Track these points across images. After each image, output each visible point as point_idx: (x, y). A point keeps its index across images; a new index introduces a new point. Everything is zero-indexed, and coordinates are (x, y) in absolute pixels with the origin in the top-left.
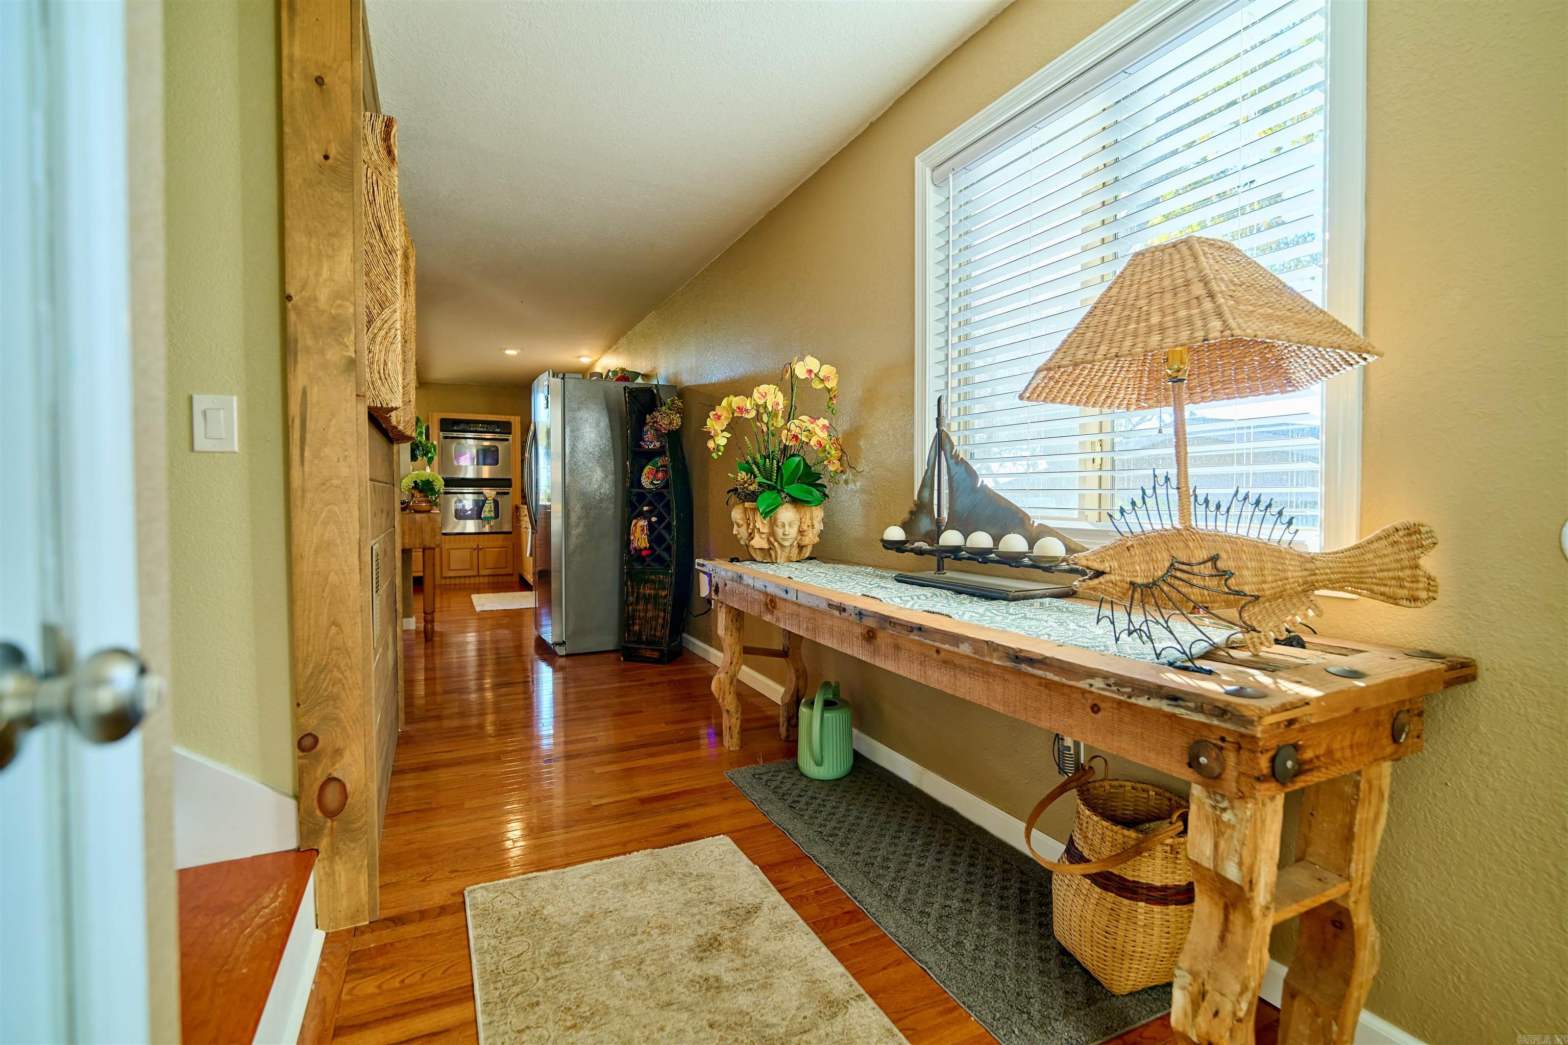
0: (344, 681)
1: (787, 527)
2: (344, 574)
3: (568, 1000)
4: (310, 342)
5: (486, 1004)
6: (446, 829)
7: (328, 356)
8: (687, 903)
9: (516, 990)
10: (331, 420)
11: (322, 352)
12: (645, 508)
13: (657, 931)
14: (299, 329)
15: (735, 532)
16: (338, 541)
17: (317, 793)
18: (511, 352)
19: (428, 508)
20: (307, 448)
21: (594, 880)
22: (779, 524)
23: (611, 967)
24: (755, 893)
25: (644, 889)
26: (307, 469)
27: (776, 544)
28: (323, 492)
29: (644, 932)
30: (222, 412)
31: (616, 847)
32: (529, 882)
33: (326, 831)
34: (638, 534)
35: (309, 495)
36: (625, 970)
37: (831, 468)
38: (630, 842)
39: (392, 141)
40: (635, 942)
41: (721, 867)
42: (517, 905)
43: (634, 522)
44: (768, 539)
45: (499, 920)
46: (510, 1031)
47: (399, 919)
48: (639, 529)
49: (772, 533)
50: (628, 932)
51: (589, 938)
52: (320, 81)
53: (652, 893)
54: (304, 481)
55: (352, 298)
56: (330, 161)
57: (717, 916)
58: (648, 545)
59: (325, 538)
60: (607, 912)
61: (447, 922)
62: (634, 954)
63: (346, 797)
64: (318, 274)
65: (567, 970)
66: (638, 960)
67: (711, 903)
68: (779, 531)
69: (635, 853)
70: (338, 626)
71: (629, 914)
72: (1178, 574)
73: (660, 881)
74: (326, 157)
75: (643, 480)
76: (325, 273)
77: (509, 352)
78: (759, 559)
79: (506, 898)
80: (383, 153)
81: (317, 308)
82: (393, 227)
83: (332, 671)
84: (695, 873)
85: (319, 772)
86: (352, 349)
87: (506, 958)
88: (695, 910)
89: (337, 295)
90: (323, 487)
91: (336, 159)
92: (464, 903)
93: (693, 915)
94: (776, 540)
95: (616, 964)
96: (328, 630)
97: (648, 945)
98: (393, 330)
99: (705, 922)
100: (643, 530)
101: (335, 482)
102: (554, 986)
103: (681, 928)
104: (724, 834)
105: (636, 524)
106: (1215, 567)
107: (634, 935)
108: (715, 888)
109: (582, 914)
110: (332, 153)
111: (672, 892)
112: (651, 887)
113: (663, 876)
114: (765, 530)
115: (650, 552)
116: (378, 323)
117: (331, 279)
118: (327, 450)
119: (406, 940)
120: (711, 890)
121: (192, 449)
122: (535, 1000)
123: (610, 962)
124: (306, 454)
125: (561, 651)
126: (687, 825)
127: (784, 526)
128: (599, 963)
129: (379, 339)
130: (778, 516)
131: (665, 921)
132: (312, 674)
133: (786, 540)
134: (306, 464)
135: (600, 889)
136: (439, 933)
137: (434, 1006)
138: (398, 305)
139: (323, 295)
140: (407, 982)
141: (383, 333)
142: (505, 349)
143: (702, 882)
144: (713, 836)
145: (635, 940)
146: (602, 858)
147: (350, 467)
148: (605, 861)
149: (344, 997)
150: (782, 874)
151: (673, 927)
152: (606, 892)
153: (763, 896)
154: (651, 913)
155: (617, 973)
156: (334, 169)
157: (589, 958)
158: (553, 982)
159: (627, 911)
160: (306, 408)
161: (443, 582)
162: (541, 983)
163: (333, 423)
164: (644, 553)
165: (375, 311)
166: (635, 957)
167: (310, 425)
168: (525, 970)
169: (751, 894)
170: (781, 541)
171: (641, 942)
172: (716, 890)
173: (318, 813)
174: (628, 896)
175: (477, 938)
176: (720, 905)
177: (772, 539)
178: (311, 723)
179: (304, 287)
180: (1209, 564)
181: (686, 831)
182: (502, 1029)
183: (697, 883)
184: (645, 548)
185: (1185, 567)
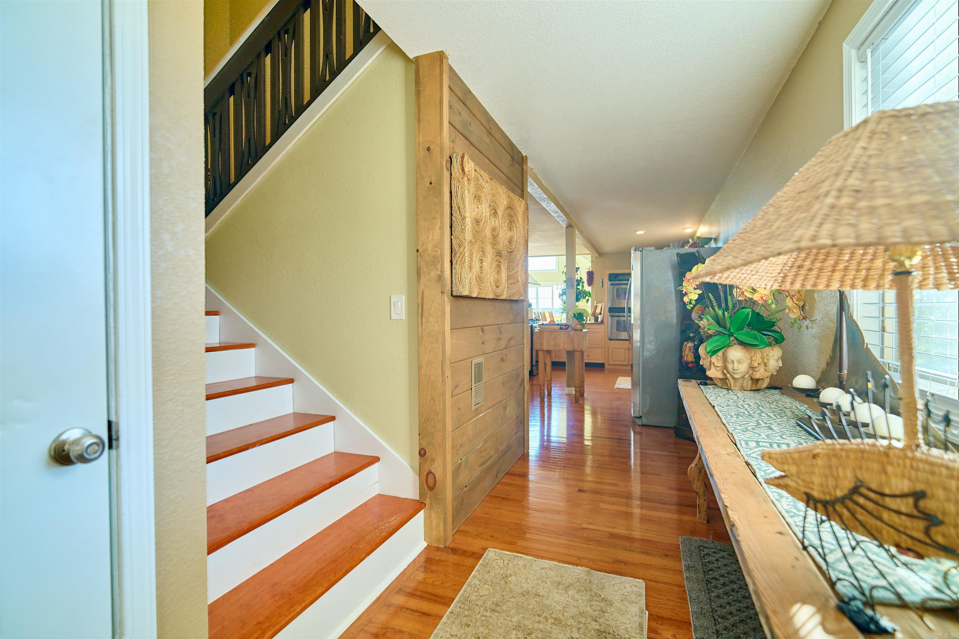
0: (436, 427)
1: (736, 364)
2: (436, 376)
3: (482, 632)
4: (425, 270)
5: (451, 612)
6: (505, 512)
7: (431, 275)
8: (581, 614)
9: (466, 613)
10: (432, 304)
11: (429, 273)
12: (691, 335)
13: (552, 620)
14: (421, 264)
15: (701, 363)
16: (434, 361)
17: (425, 476)
18: (640, 233)
19: (581, 328)
20: (423, 318)
21: (546, 573)
22: (729, 361)
23: (514, 627)
24: (629, 630)
25: (566, 591)
26: (423, 327)
27: (728, 375)
28: (429, 337)
29: (545, 617)
30: (399, 302)
31: (574, 558)
32: (516, 558)
33: (429, 496)
34: (687, 352)
35: (424, 339)
36: (519, 633)
37: (793, 316)
38: (584, 558)
39: (464, 164)
40: (537, 620)
41: (622, 601)
42: (501, 568)
43: (685, 343)
44: (723, 372)
45: (489, 572)
46: (448, 632)
47: (455, 550)
48: (687, 349)
49: (725, 367)
50: (538, 613)
51: (517, 605)
52: (429, 149)
53: (569, 596)
54: (422, 333)
55: (440, 247)
56: (433, 184)
57: (593, 631)
58: (694, 360)
59: (430, 359)
60: (537, 595)
61: (468, 561)
62: (530, 627)
63: (436, 482)
64: (428, 238)
65: (494, 616)
66: (529, 631)
67: (596, 621)
68: (730, 366)
69: (580, 567)
70: (434, 400)
71: (547, 602)
72: (861, 500)
73: (579, 591)
74: (431, 183)
75: (693, 315)
76: (430, 237)
77: (638, 233)
78: (720, 385)
79: (500, 562)
80: (460, 171)
81: (428, 253)
82: (464, 207)
83: (431, 421)
84: (603, 596)
85: (426, 467)
86: (440, 270)
87: (476, 594)
88: (583, 620)
89: (435, 246)
90: (429, 336)
91: (435, 183)
92: (483, 555)
93: (580, 622)
94: (729, 373)
95: (518, 627)
96: (431, 401)
97: (541, 626)
98: (464, 257)
99: (582, 631)
100: (690, 349)
101: (433, 333)
102: (482, 621)
103: (566, 626)
104: (643, 579)
105: (686, 345)
106: (916, 506)
107: (539, 616)
108: (607, 612)
109: (525, 589)
110: (433, 181)
111: (580, 601)
112: (570, 593)
113: (583, 589)
114: (720, 364)
115: (695, 365)
116: (458, 255)
117: (433, 239)
118: (431, 319)
119: (449, 562)
120: (603, 612)
121: (391, 319)
122: (470, 623)
123: (516, 624)
124: (423, 320)
125: (639, 422)
126: (625, 563)
127: (733, 362)
128: (511, 621)
129: (458, 262)
130: (728, 355)
131: (561, 617)
132: (424, 422)
133: (736, 373)
134: (423, 324)
135: (544, 579)
136: (463, 566)
137: (435, 600)
138: (466, 245)
139: (430, 247)
140: (435, 583)
141: (460, 259)
142: (636, 231)
143: (602, 605)
144: (635, 578)
145: (537, 618)
146: (559, 561)
147: (439, 326)
148: (561, 564)
149: (412, 577)
150: (660, 627)
151: (563, 623)
152: (546, 583)
153: (633, 635)
154: (558, 608)
155: (514, 632)
156: (434, 188)
157: (508, 616)
158: (484, 618)
159: (547, 599)
160: (423, 300)
161: (609, 367)
162: (478, 617)
163: (433, 306)
164: (690, 365)
165: (457, 249)
166: (529, 629)
167: (425, 308)
168: (478, 605)
169: (626, 629)
170: (732, 374)
171: (539, 622)
172: (606, 614)
173: (425, 486)
174: (555, 591)
175: (475, 577)
176: (600, 625)
177: (725, 372)
178: (424, 445)
179: (423, 246)
180: (911, 501)
181: (622, 566)
182: (448, 629)
183: (599, 603)
184: (692, 362)
185: (872, 495)
